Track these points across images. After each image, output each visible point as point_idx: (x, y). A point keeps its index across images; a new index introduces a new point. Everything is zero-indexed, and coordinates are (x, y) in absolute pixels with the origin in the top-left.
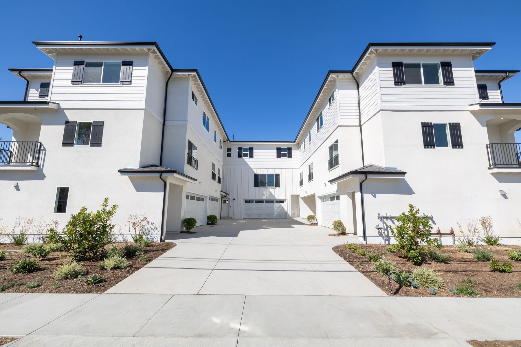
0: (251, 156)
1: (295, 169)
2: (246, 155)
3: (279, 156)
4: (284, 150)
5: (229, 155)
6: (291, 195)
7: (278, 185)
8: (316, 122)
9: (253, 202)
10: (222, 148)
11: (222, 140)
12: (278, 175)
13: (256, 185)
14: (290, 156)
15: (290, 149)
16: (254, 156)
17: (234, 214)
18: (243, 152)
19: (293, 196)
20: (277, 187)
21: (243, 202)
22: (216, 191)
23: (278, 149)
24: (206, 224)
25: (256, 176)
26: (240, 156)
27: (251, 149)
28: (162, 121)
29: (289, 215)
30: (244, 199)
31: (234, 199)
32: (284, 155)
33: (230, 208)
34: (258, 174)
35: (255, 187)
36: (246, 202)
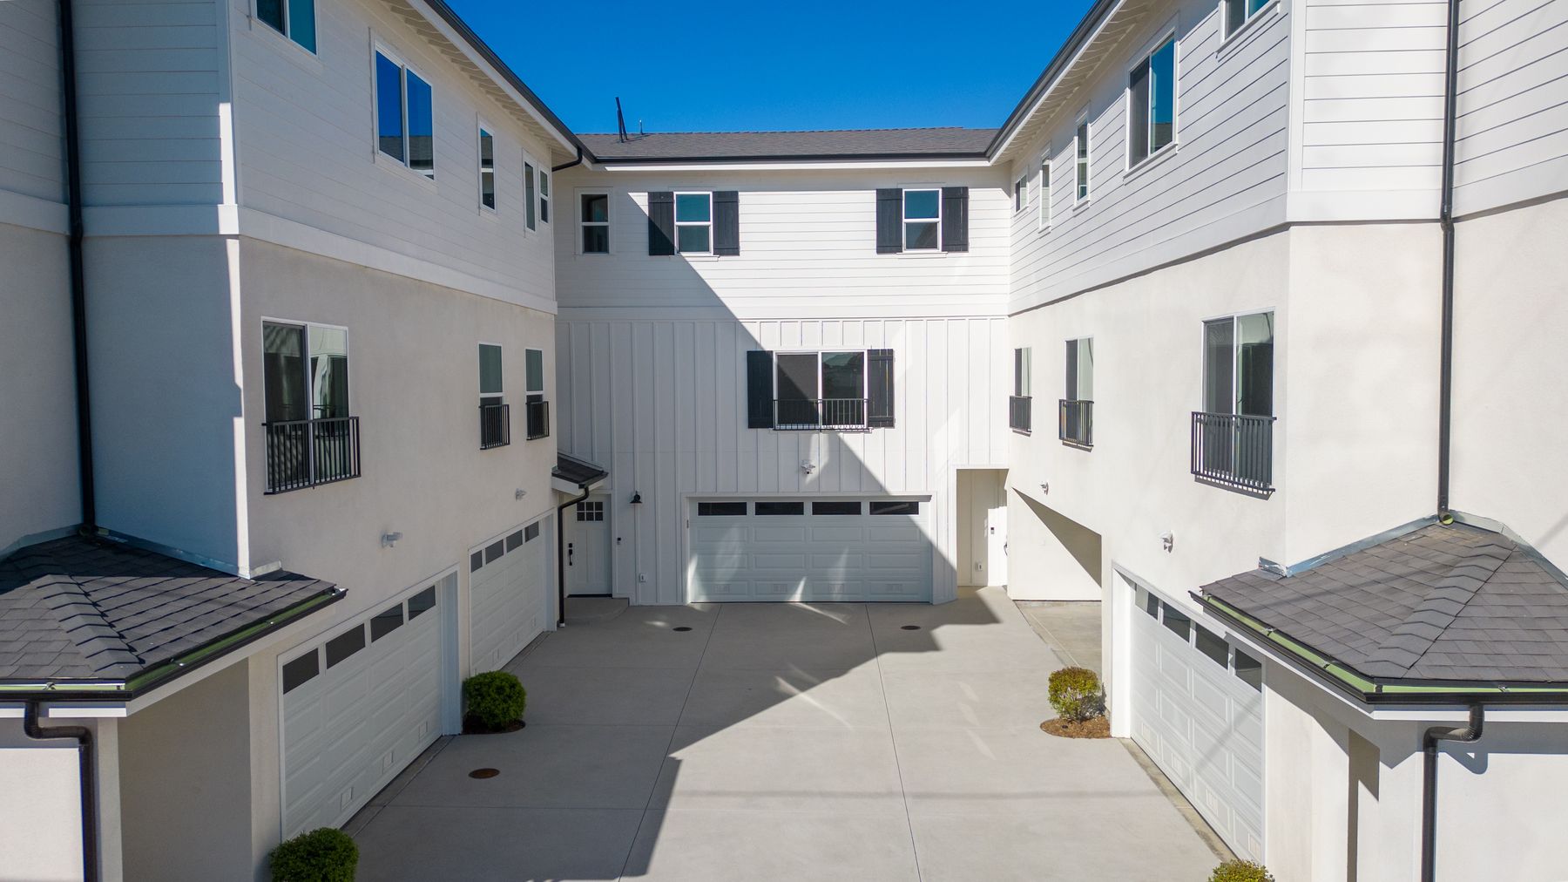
0: (728, 244)
1: (982, 318)
2: (696, 241)
3: (888, 242)
4: (922, 203)
5: (596, 241)
6: (961, 473)
7: (883, 416)
8: (1128, 91)
9: (744, 513)
10: (544, 217)
11: (542, 167)
12: (884, 360)
13: (759, 417)
14: (957, 240)
15: (956, 200)
16: (742, 246)
17: (641, 579)
18: (677, 223)
19: (967, 479)
20: (878, 426)
21: (690, 511)
22: (519, 495)
23: (888, 203)
24: (459, 729)
25: (758, 361)
26: (660, 244)
27: (727, 205)
28: (55, 217)
29: (945, 561)
30: (691, 499)
31: (637, 499)
32: (923, 239)
33: (616, 548)
34: (772, 352)
35: (754, 430)
36: (706, 509)
